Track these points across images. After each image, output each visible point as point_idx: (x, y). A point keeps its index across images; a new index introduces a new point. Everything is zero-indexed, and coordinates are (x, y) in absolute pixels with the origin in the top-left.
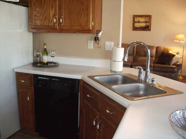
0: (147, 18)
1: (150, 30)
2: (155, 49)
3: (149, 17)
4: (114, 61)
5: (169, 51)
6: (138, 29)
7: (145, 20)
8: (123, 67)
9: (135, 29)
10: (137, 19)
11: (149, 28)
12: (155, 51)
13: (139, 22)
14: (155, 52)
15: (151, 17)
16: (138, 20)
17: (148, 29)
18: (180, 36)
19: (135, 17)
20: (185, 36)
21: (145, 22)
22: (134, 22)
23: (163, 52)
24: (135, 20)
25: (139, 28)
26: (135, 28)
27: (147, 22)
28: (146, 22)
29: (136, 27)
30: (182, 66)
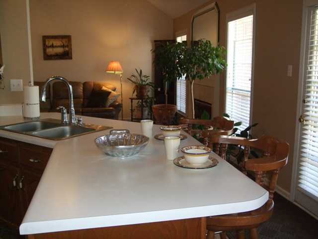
0: (64, 41)
1: (71, 58)
2: (82, 85)
3: (68, 38)
4: (27, 104)
5: (102, 88)
6: (53, 57)
7: (61, 42)
8: (41, 112)
9: (47, 57)
10: (49, 42)
11: (70, 55)
12: (82, 88)
13: (52, 46)
14: (82, 91)
15: (71, 39)
16: (50, 44)
17: (67, 57)
18: (115, 65)
19: (45, 38)
20: (121, 64)
21: (62, 46)
22: (45, 47)
23: (93, 89)
24: (47, 43)
25: (54, 56)
26: (48, 56)
27: (66, 46)
28: (63, 46)
29: (49, 54)
30: (122, 107)
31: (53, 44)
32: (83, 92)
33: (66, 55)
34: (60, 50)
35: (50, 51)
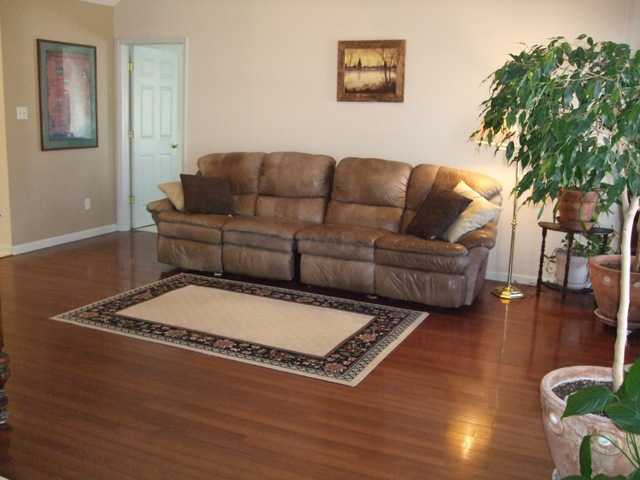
0: (388, 53)
1: (400, 99)
2: (407, 173)
3: (397, 46)
5: (455, 186)
6: (358, 95)
7: (380, 59)
9: (347, 94)
10: (352, 58)
11: (398, 92)
12: (405, 181)
13: (359, 67)
14: (404, 188)
15: (404, 49)
16: (355, 62)
17: (392, 96)
19: (345, 46)
21: (381, 67)
22: (343, 68)
23: (434, 186)
24: (347, 60)
25: (361, 92)
26: (347, 91)
27: (390, 69)
28: (385, 68)
29: (350, 87)
31: (360, 63)
32: (407, 191)
33: (389, 92)
34: (375, 78)
35: (354, 80)
